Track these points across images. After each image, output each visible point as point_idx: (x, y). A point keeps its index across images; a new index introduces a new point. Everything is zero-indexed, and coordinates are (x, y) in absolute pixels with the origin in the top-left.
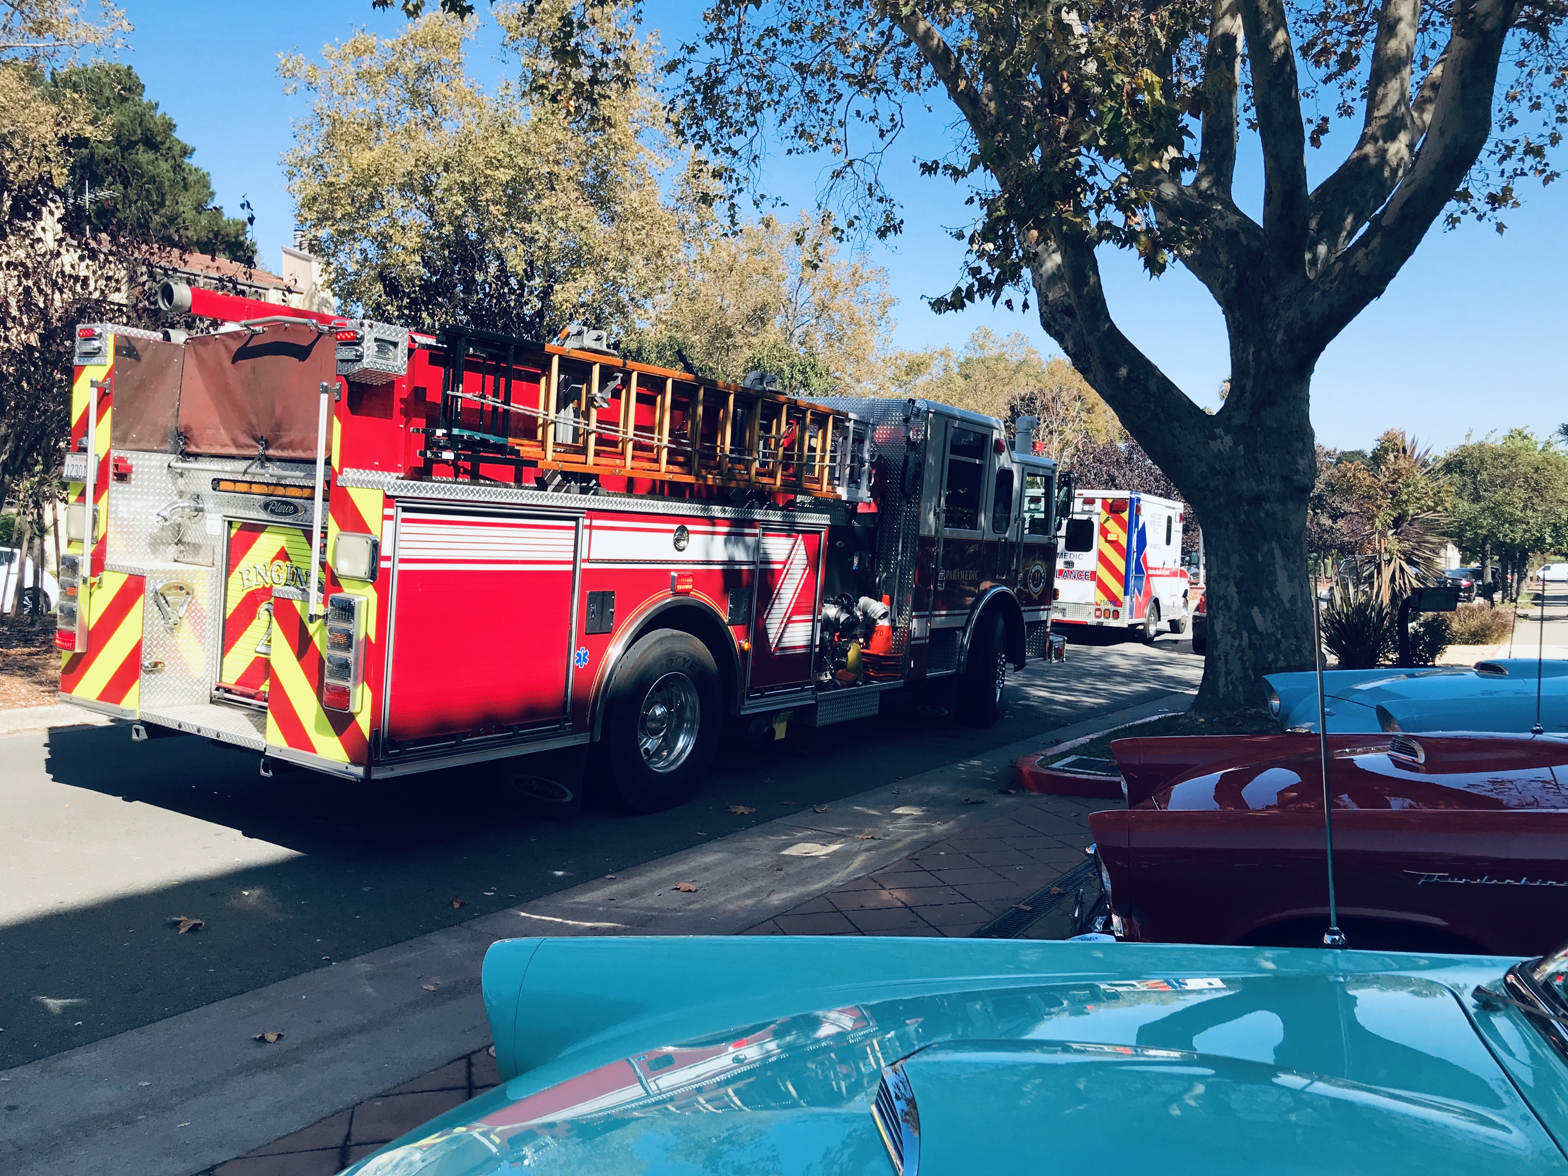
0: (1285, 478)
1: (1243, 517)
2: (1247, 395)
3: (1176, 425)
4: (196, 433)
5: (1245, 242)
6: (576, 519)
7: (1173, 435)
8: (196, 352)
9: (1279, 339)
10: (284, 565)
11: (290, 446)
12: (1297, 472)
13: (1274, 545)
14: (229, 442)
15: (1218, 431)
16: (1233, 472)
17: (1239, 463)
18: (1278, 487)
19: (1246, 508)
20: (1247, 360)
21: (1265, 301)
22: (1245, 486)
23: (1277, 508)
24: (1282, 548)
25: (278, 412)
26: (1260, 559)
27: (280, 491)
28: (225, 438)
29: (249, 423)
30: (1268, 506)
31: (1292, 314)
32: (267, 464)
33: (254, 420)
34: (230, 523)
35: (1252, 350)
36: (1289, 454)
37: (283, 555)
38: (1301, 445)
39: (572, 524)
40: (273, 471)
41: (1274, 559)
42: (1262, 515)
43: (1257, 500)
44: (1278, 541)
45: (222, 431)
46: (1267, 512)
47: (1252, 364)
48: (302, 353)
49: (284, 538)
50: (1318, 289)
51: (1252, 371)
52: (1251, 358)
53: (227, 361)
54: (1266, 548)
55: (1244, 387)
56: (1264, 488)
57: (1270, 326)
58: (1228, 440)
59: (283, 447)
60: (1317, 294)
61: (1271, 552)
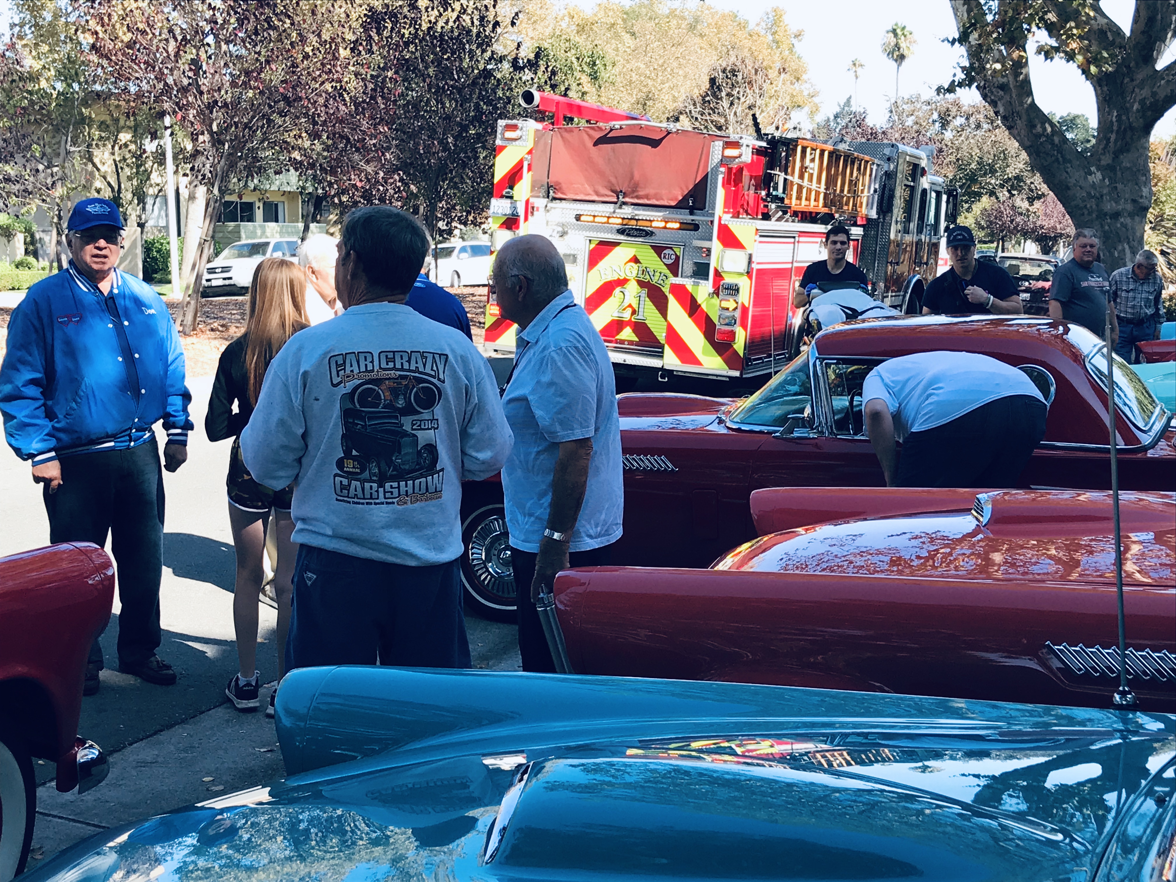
0: (1134, 201)
1: (1107, 228)
2: (1111, 144)
3: (1069, 165)
4: (564, 186)
5: (1111, 38)
6: (794, 237)
7: (1067, 172)
8: (562, 136)
9: (1135, 108)
10: (635, 266)
11: (647, 197)
12: (1142, 197)
13: (1126, 246)
14: (592, 193)
15: (1093, 169)
16: (1102, 196)
17: (1105, 191)
18: (1129, 207)
19: (1109, 221)
20: (1111, 120)
21: (1125, 81)
22: (1109, 206)
23: (1128, 221)
24: (1130, 247)
25: (637, 177)
26: (1116, 254)
27: (634, 222)
28: (590, 190)
29: (609, 182)
30: (1122, 220)
31: (1145, 92)
32: (624, 207)
33: (613, 180)
34: (590, 241)
35: (1115, 114)
36: (1137, 184)
37: (635, 260)
38: (1144, 178)
39: (792, 240)
40: (627, 211)
41: (1125, 255)
42: (1119, 225)
43: (1116, 215)
44: (1128, 243)
45: (586, 186)
46: (1122, 223)
47: (1115, 124)
48: (655, 143)
49: (635, 250)
50: (1164, 79)
51: (1115, 128)
52: (1114, 119)
53: (590, 144)
54: (1120, 248)
55: (1109, 139)
56: (1120, 207)
57: (1128, 99)
58: (1099, 175)
59: (638, 197)
60: (1163, 82)
61: (1124, 250)
